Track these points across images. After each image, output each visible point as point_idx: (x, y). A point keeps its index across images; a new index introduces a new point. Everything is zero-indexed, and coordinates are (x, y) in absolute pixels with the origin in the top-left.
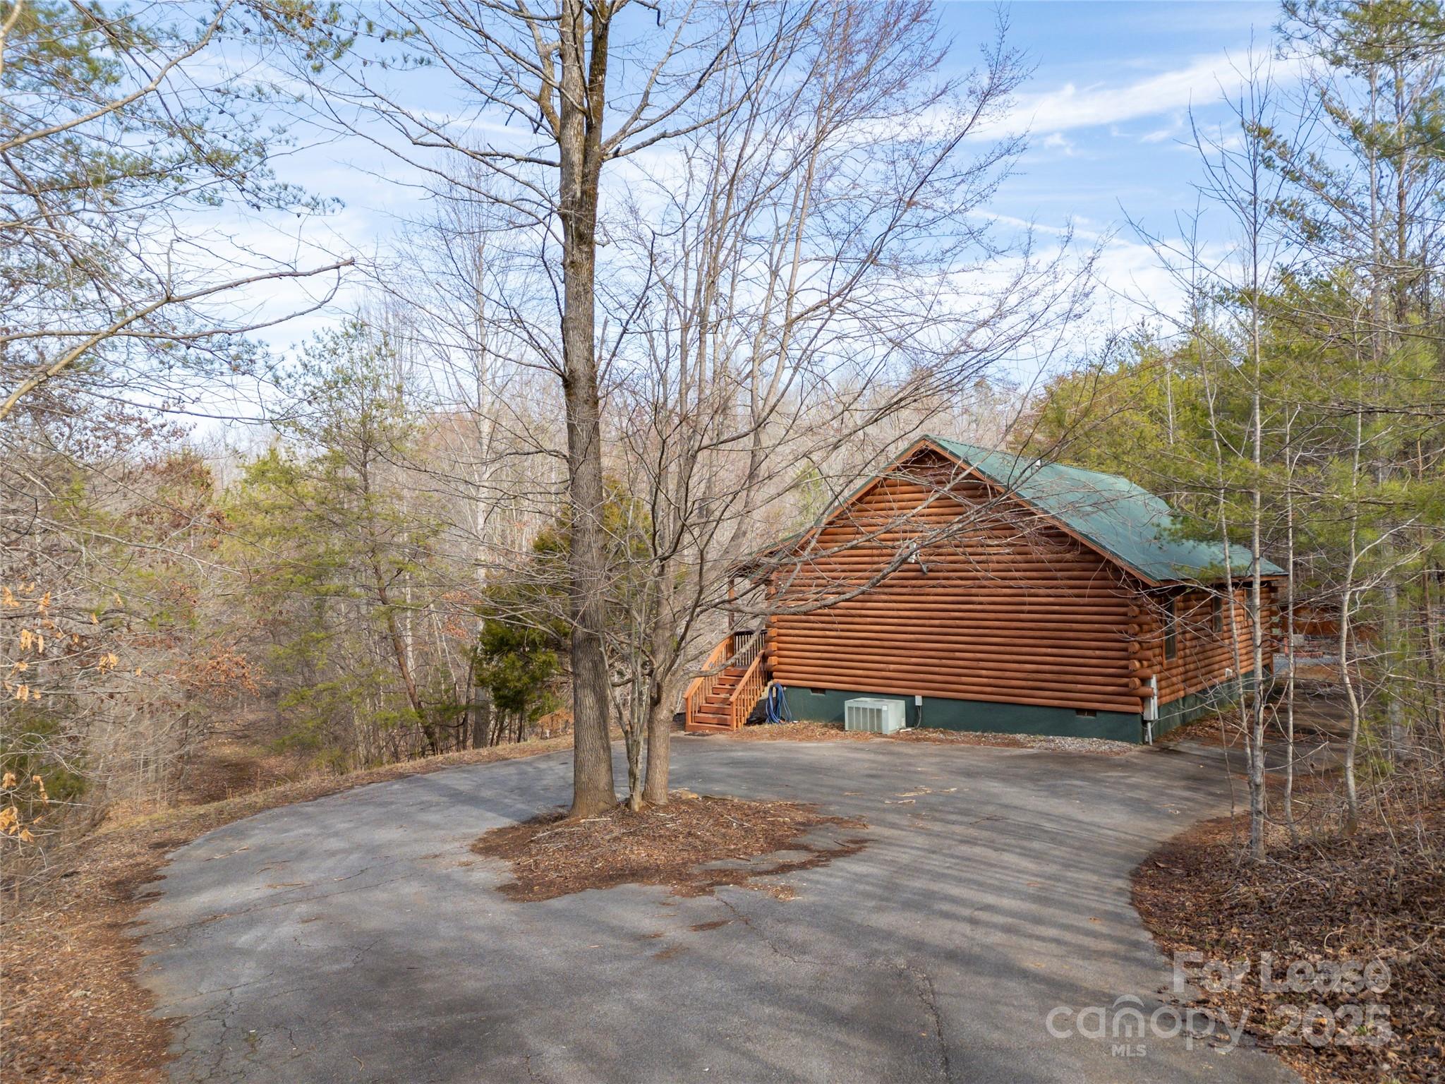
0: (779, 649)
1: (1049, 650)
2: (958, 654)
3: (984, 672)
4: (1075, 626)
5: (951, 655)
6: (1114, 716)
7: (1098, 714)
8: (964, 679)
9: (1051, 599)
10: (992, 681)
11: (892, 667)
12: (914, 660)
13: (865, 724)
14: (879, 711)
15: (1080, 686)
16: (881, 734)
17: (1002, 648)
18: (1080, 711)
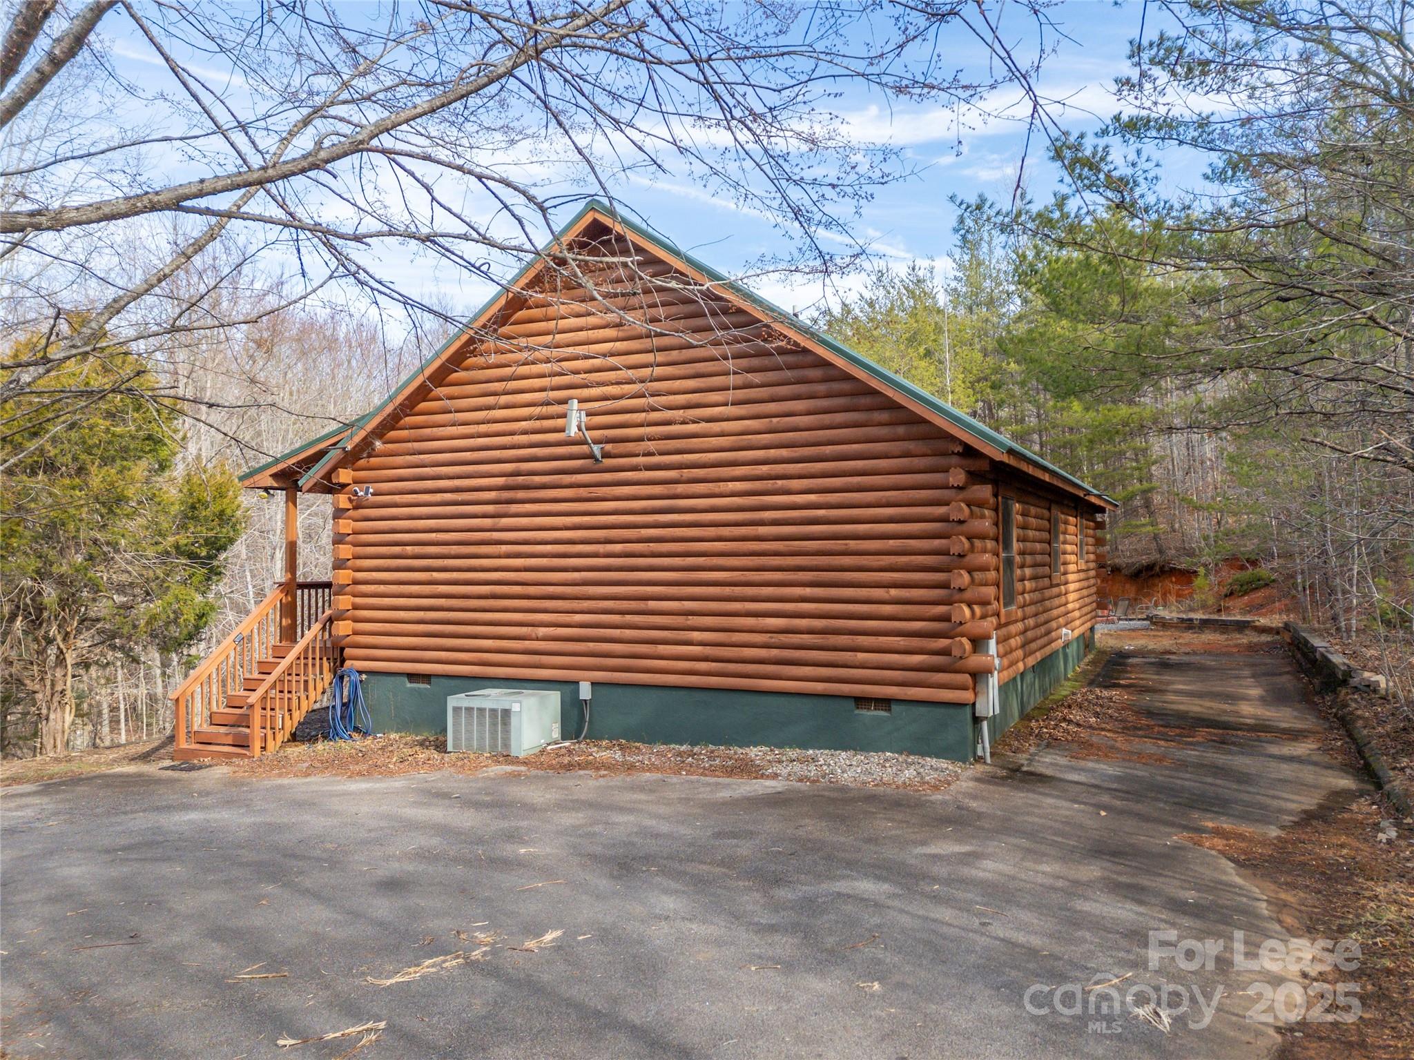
0: (356, 607)
1: (808, 591)
2: (652, 605)
3: (696, 635)
4: (853, 544)
5: (640, 605)
6: (922, 710)
7: (894, 707)
8: (662, 649)
9: (812, 498)
10: (708, 651)
11: (542, 631)
12: (578, 618)
13: (481, 738)
14: (507, 713)
15: (861, 656)
16: (508, 758)
17: (727, 591)
18: (861, 701)
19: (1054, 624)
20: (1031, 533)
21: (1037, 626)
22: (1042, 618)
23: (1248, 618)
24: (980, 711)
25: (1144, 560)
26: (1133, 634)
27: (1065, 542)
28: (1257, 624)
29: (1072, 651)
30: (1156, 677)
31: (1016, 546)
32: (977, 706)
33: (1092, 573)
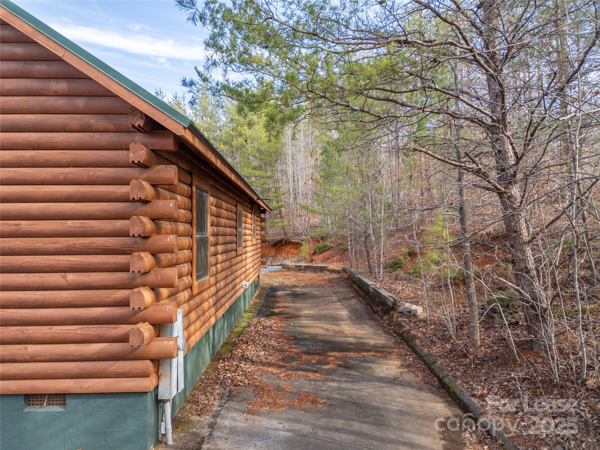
18: (33, 398)
19: (238, 280)
20: (223, 221)
21: (226, 285)
22: (230, 279)
23: (324, 265)
24: (163, 394)
25: (279, 238)
26: (276, 274)
27: (245, 228)
28: (329, 268)
29: (248, 294)
30: (293, 305)
31: (210, 229)
32: (160, 388)
33: (259, 246)
